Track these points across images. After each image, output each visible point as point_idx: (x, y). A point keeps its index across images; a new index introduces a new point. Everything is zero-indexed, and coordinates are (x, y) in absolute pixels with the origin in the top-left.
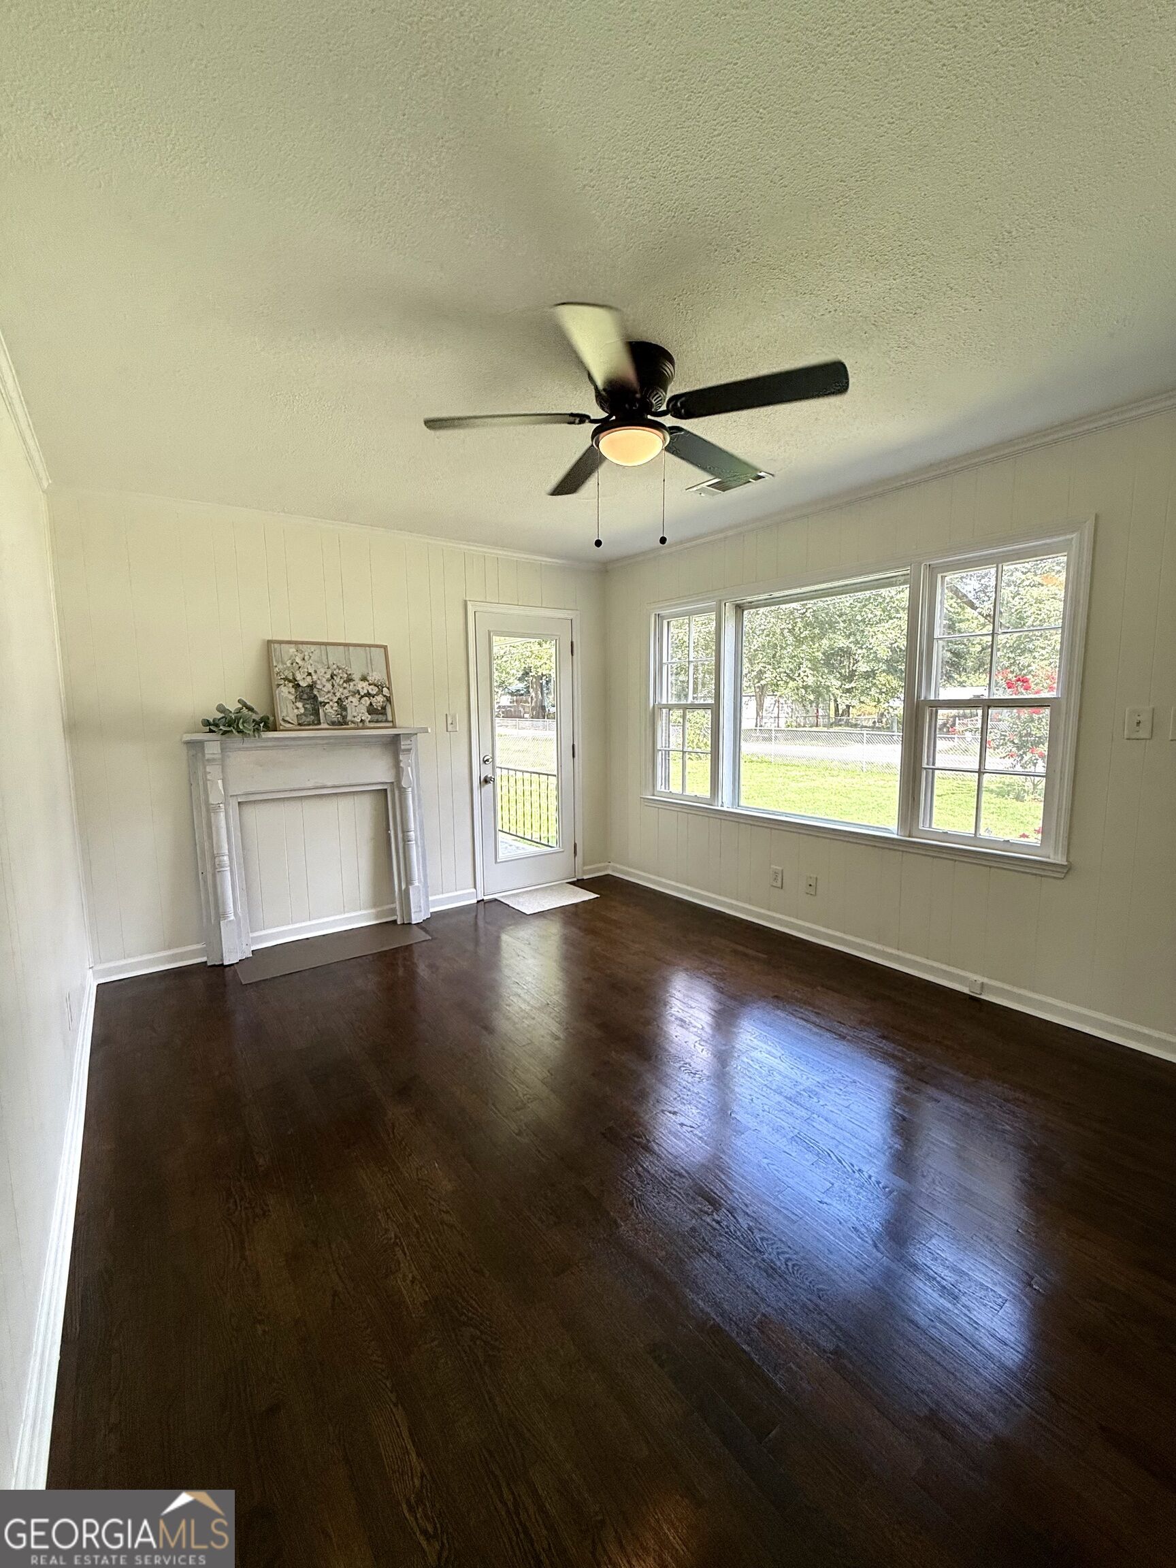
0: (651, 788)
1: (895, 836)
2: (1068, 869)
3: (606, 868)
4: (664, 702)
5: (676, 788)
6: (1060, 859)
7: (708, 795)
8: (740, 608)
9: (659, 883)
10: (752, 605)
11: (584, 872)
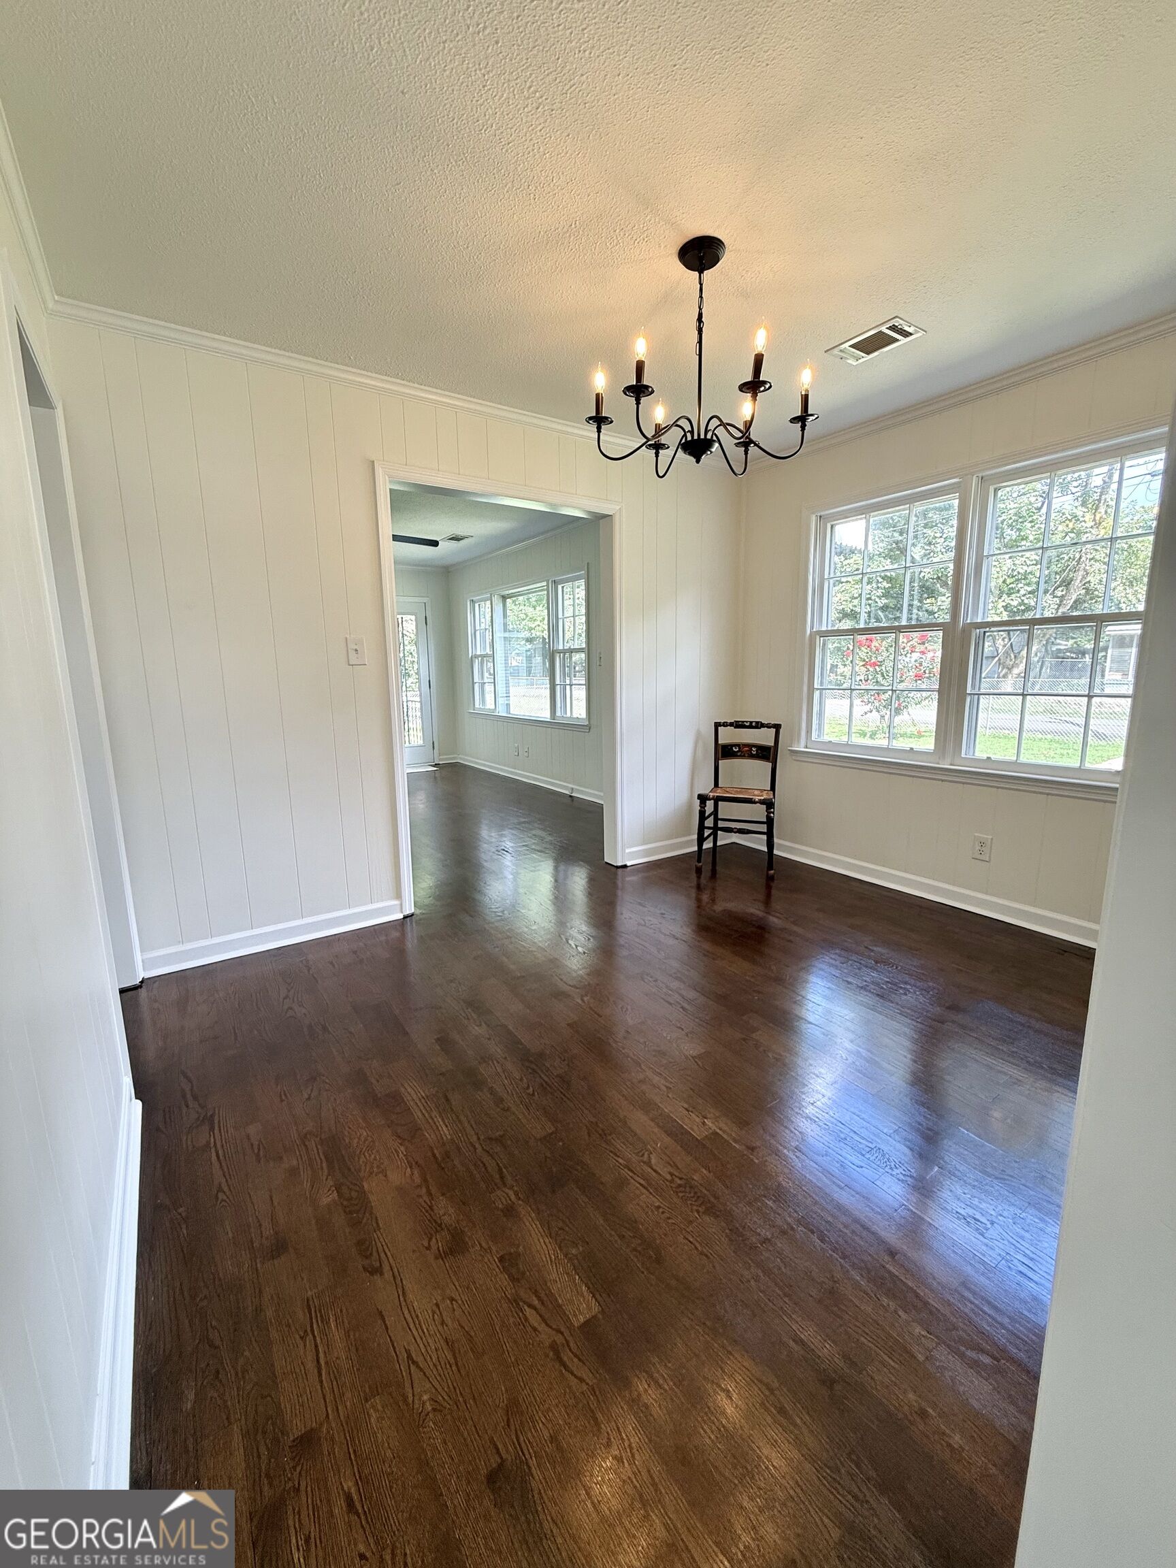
0: (472, 705)
1: (548, 720)
2: (589, 727)
3: (454, 758)
4: (478, 653)
5: (490, 705)
6: (587, 723)
7: (493, 707)
8: (504, 598)
9: (476, 763)
10: (510, 596)
11: (440, 760)
